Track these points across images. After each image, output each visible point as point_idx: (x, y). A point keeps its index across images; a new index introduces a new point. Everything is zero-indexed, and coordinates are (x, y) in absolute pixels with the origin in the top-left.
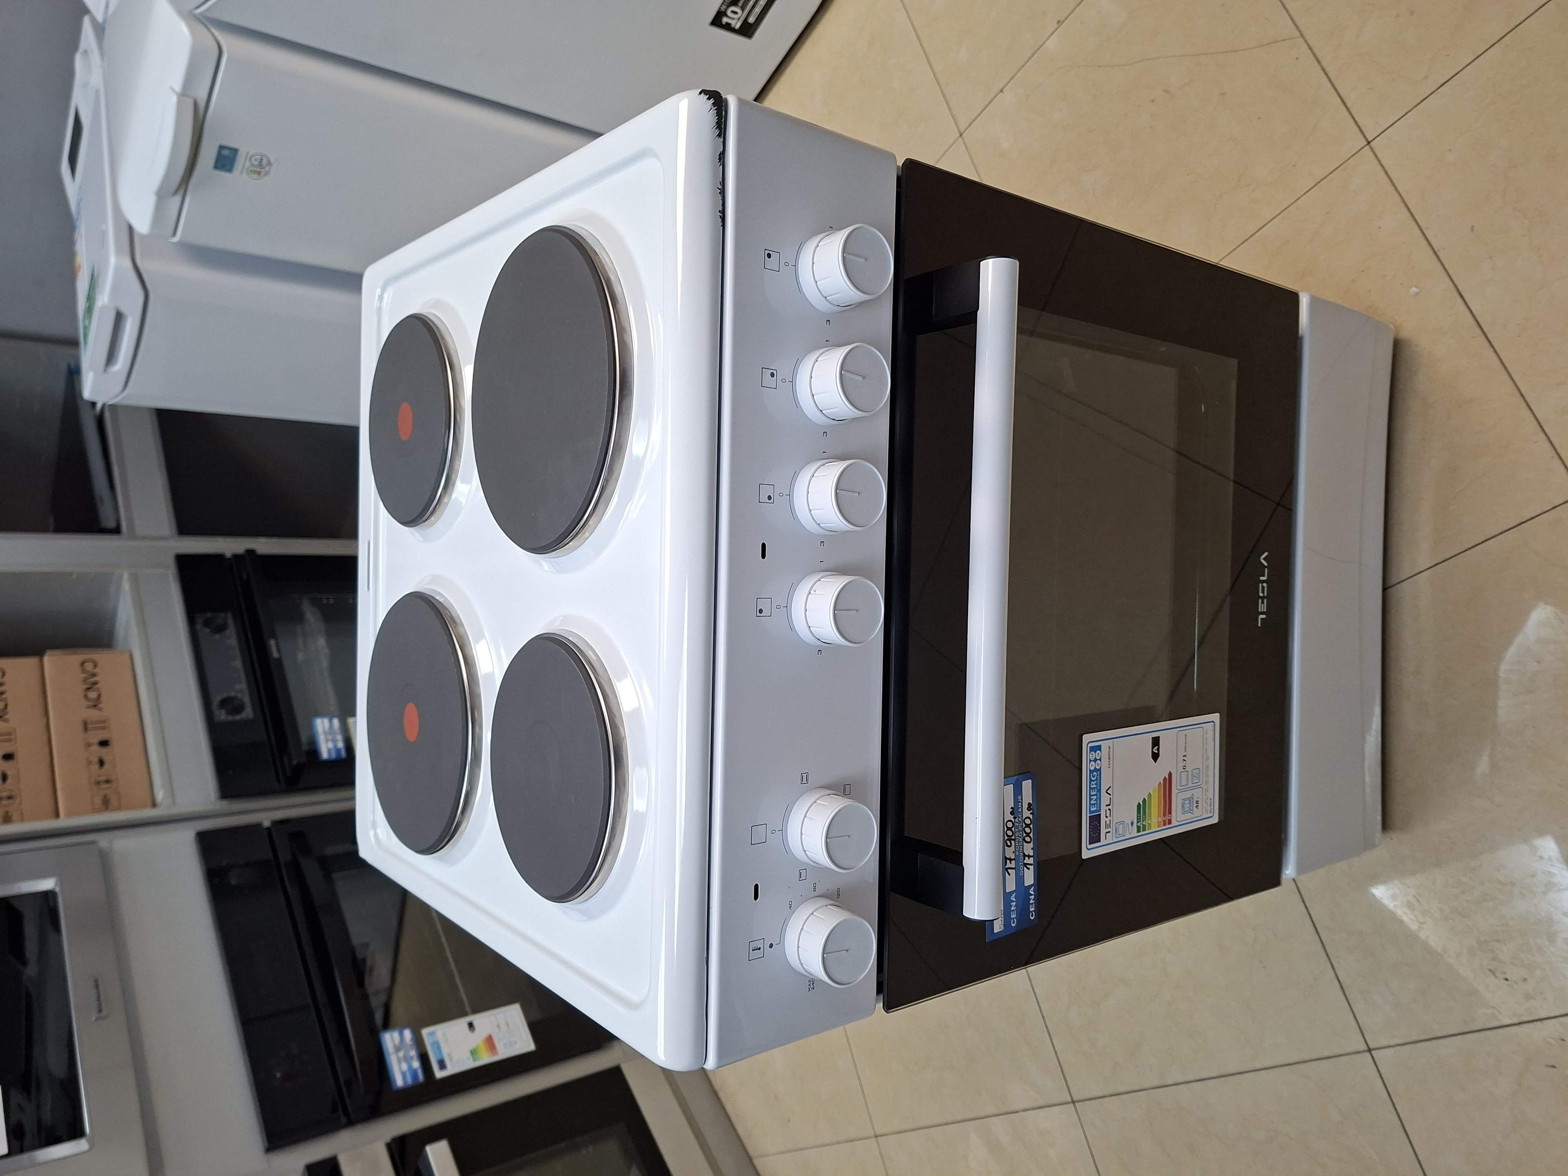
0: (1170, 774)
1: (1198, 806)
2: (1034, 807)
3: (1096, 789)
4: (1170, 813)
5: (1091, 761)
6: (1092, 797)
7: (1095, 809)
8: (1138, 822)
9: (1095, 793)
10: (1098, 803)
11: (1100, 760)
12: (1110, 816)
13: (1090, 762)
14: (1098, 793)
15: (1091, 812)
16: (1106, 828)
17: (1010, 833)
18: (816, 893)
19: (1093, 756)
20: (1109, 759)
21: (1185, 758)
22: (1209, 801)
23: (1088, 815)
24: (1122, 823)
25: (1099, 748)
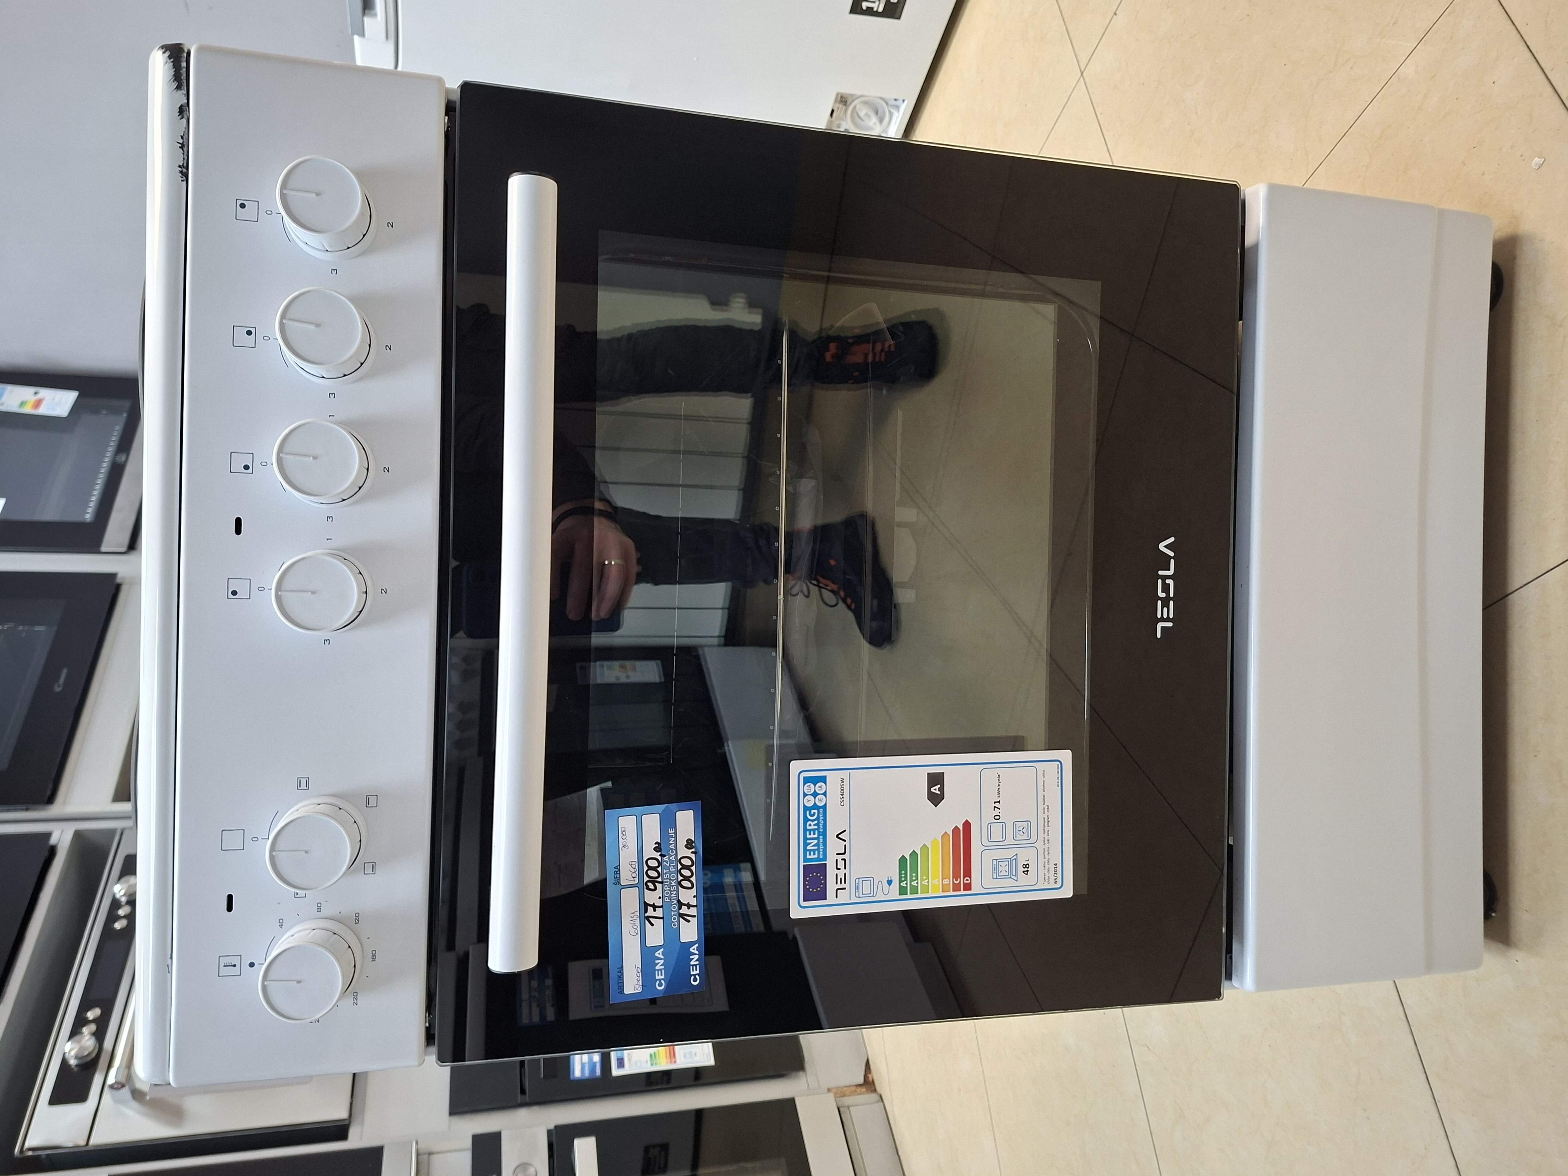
0: (967, 825)
1: (1027, 871)
2: (699, 845)
3: (816, 832)
4: (968, 873)
5: (805, 795)
6: (808, 841)
7: (816, 856)
8: (900, 881)
9: (816, 836)
10: (821, 850)
11: (825, 794)
12: (845, 868)
13: (804, 797)
14: (821, 837)
15: (805, 860)
16: (837, 883)
17: (653, 874)
18: (321, 914)
19: (810, 788)
20: (842, 794)
21: (997, 805)
22: (1052, 867)
23: (802, 864)
24: (871, 879)
25: (823, 779)
